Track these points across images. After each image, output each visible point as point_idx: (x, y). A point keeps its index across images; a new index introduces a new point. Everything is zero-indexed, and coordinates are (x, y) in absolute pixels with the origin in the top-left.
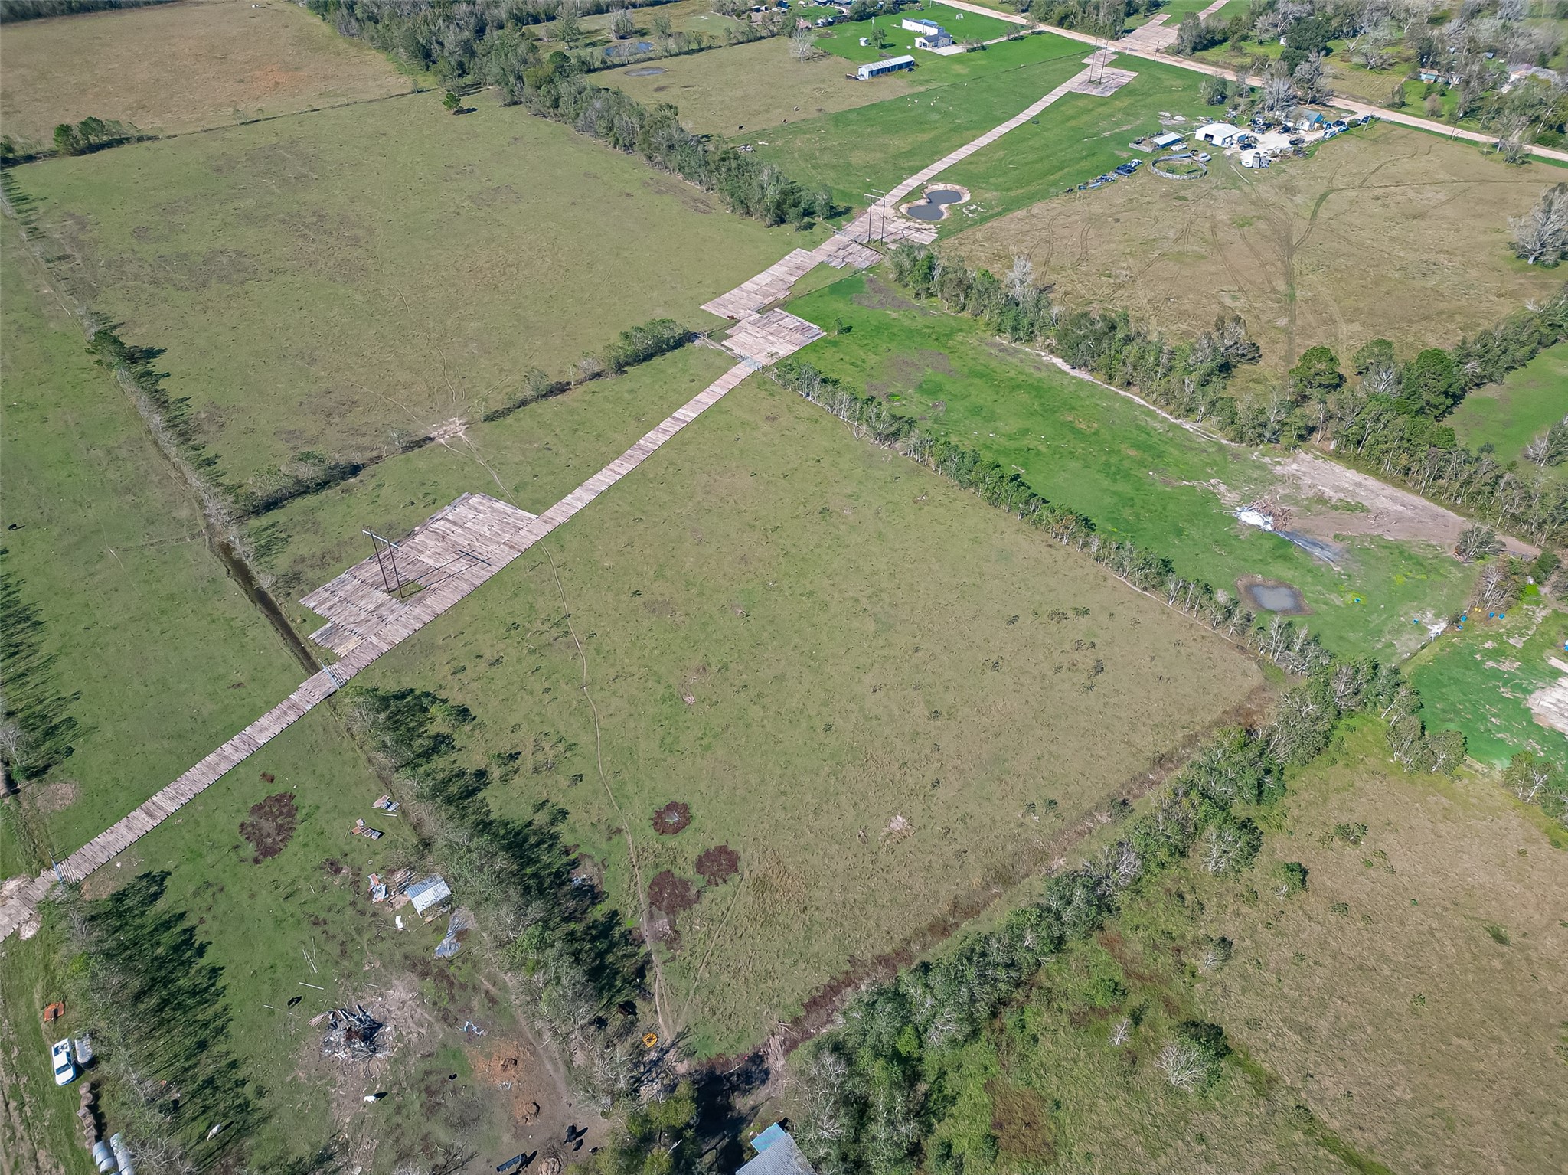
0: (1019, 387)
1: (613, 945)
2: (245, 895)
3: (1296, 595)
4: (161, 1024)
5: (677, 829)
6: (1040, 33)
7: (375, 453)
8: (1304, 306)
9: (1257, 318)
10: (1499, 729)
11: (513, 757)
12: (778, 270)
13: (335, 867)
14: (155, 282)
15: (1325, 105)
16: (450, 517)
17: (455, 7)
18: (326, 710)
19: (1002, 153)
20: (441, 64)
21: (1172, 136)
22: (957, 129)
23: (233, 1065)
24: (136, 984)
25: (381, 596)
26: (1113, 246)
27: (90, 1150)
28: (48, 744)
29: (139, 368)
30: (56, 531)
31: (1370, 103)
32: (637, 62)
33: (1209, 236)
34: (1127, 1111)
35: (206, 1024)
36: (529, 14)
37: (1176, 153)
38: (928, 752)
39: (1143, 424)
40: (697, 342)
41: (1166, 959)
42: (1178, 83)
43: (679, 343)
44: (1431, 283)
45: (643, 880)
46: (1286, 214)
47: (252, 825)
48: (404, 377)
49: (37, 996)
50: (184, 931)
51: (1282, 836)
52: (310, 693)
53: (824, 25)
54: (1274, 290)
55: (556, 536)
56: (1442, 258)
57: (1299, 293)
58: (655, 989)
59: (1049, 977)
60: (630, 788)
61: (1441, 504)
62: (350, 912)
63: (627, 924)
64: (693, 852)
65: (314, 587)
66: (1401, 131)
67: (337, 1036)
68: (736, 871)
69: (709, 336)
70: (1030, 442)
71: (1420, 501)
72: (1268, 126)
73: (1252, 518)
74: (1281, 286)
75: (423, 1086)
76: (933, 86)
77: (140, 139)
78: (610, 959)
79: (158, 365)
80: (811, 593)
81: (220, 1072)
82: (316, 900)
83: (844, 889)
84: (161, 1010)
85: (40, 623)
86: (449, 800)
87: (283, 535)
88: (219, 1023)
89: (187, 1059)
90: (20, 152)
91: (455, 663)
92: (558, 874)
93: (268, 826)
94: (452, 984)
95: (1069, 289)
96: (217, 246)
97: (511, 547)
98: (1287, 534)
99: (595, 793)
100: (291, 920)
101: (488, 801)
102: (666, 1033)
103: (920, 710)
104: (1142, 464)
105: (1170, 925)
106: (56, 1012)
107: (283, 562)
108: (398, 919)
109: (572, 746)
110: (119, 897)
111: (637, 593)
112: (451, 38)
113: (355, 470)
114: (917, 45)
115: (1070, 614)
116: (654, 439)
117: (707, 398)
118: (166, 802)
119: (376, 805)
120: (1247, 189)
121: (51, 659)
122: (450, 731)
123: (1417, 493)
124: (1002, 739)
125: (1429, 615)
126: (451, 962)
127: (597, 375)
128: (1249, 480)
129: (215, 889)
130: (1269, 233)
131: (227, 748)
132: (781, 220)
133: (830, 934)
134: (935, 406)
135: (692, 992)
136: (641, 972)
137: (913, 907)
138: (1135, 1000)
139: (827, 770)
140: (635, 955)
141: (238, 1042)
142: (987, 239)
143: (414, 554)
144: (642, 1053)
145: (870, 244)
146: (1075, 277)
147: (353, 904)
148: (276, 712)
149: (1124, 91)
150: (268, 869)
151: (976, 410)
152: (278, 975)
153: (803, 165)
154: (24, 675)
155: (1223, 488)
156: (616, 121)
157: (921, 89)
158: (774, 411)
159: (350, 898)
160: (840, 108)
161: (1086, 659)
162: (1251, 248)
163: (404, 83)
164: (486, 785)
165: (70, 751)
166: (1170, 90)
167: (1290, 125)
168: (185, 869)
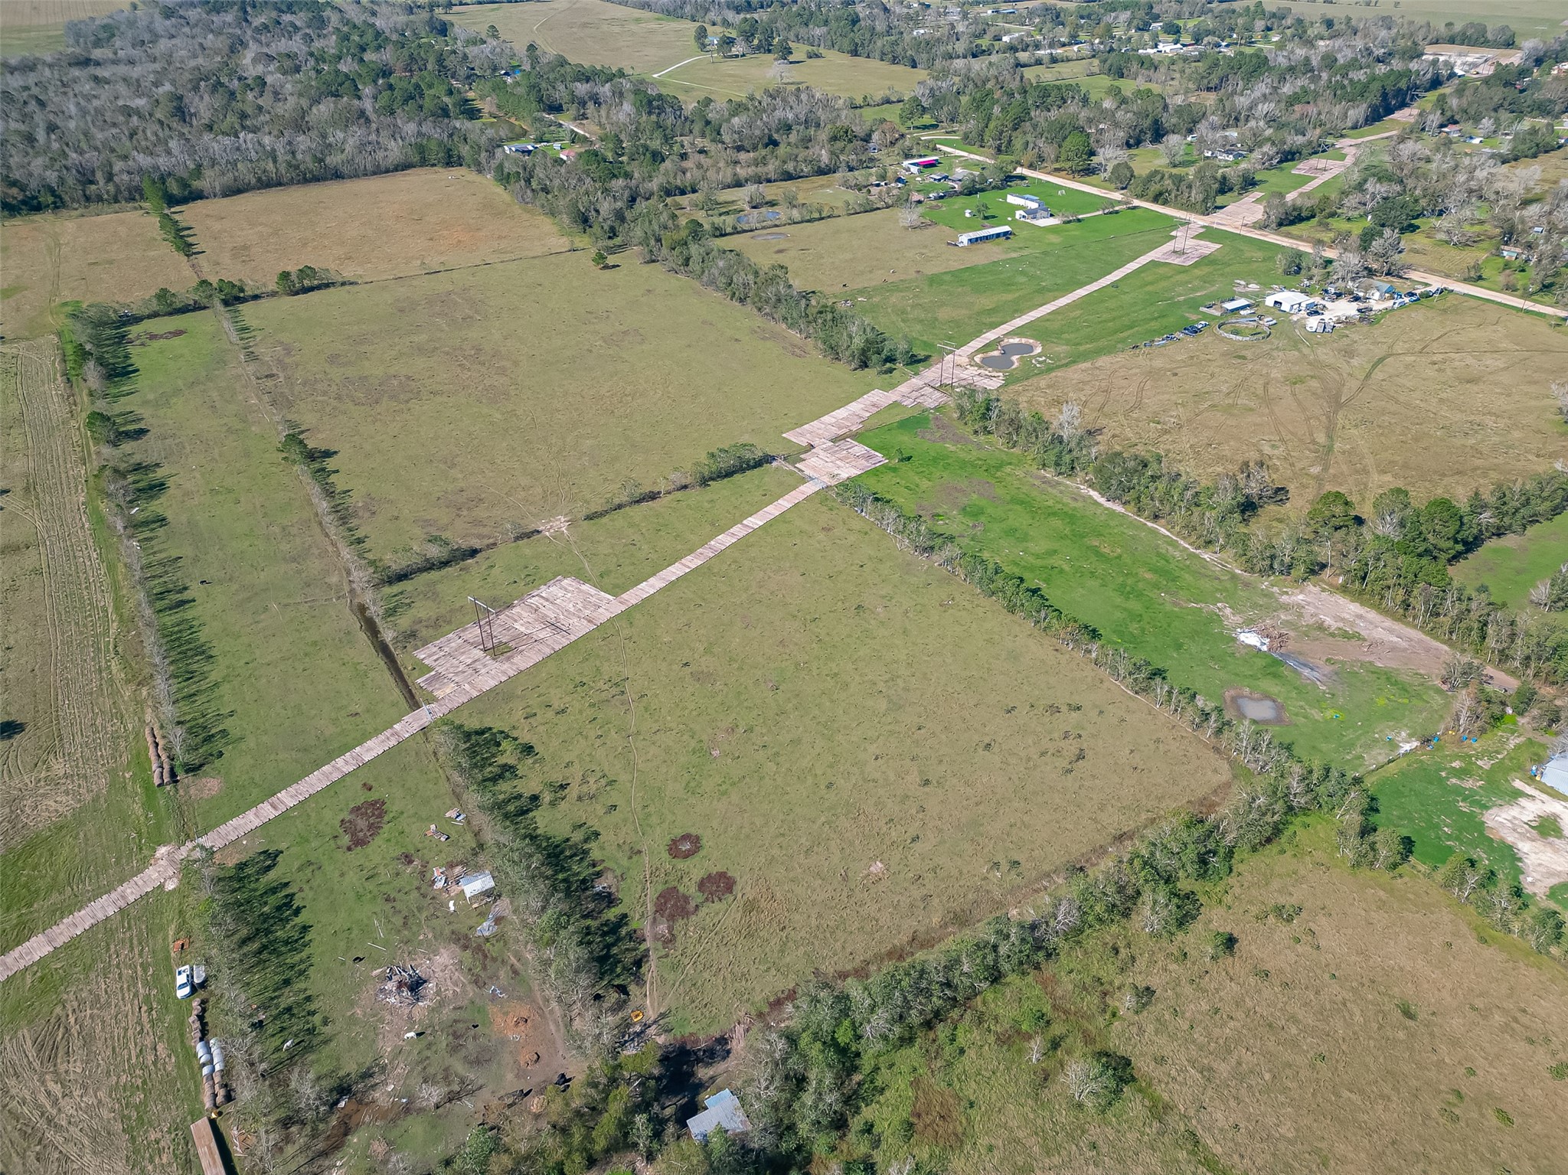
0: (1054, 514)
1: (619, 940)
2: (337, 873)
3: (1280, 708)
4: (259, 963)
5: (687, 855)
6: (1135, 208)
7: (491, 541)
8: (1340, 457)
9: (1292, 465)
10: (1449, 837)
11: (563, 787)
12: (855, 407)
13: (408, 859)
14: (339, 398)
15: (1401, 277)
16: (544, 595)
17: (614, 182)
18: (420, 739)
19: (1078, 312)
20: (596, 229)
21: (1243, 302)
22: (1042, 290)
23: (308, 999)
24: (244, 932)
25: (478, 653)
26: (1167, 397)
27: (195, 1047)
28: (204, 748)
29: (317, 466)
30: (235, 587)
31: (1447, 276)
32: (764, 228)
33: (1260, 392)
34: (1031, 1116)
35: (292, 967)
36: (677, 187)
37: (1244, 317)
38: (914, 811)
39: (1164, 551)
40: (774, 464)
41: (1092, 1000)
42: (1259, 255)
43: (758, 464)
44: (1471, 441)
45: (652, 893)
46: (1340, 374)
47: (350, 821)
48: (525, 481)
49: (171, 933)
50: (286, 896)
51: (1220, 910)
52: (409, 725)
53: (935, 199)
54: (1314, 442)
55: (628, 615)
56: (1489, 421)
57: (1337, 446)
58: (648, 978)
59: (984, 1003)
60: (654, 820)
61: (1436, 638)
62: (415, 894)
63: (634, 925)
64: (697, 874)
65: (425, 643)
66: (1473, 303)
67: (391, 986)
68: (731, 892)
69: (785, 459)
70: (1055, 561)
71: (1416, 634)
72: (1339, 295)
73: (1251, 639)
74: (1321, 438)
75: (451, 1031)
76: (1026, 252)
77: (343, 284)
78: (615, 950)
79: (331, 464)
80: (836, 674)
81: (298, 1004)
82: (389, 883)
83: (820, 916)
84: (260, 953)
85: (212, 657)
86: (506, 816)
87: (408, 601)
88: (302, 967)
89: (274, 991)
90: (248, 292)
91: (528, 710)
92: (584, 881)
93: (362, 823)
94: (486, 956)
95: (1117, 432)
96: (392, 371)
97: (589, 621)
98: (1282, 655)
99: (625, 820)
100: (369, 896)
101: (537, 819)
102: (651, 1013)
103: (914, 778)
104: (1156, 586)
105: (1102, 973)
106: (183, 945)
107: (404, 622)
108: (451, 904)
109: (611, 783)
110: (241, 866)
111: (686, 664)
112: (606, 207)
113: (473, 552)
114: (1017, 217)
115: (1064, 709)
116: (724, 540)
117: (773, 510)
118: (288, 798)
119: (447, 815)
120: (1306, 351)
121: (216, 685)
122: (516, 762)
123: (1415, 627)
124: (981, 807)
125: (1403, 734)
126: (487, 940)
127: (685, 487)
128: (1255, 606)
129: (315, 867)
130: (1319, 391)
131: (340, 761)
132: (864, 365)
133: (802, 950)
134: (975, 526)
135: (677, 984)
136: (638, 963)
137: (877, 936)
138: (1057, 1029)
139: (823, 819)
140: (635, 950)
141: (315, 982)
142: (1049, 387)
143: (510, 622)
144: (628, 1026)
145: (942, 388)
146: (1125, 422)
147: (418, 888)
148: (381, 737)
149: (1205, 261)
150: (357, 856)
151: (1011, 532)
152: (352, 936)
153: (894, 318)
154: (194, 695)
155: (1228, 611)
156: (735, 280)
157: (1014, 255)
158: (830, 523)
159: (416, 883)
160: (935, 271)
161: (1071, 748)
162: (1299, 403)
163: (563, 243)
164: (537, 807)
165: (221, 754)
166: (1250, 261)
167: (1361, 294)
168: (294, 850)
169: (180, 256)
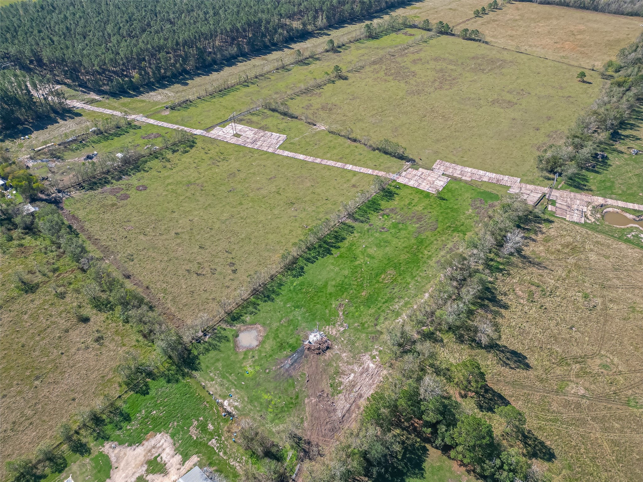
2: (132, 138)
5: (138, 189)
7: (304, 119)
11: (169, 161)
13: (137, 146)
16: (273, 135)
18: (190, 135)
25: (235, 133)
29: (335, 79)
35: (100, 142)
40: (407, 163)
43: (402, 159)
47: (153, 134)
50: (124, 134)
52: (196, 131)
58: (87, 192)
60: (154, 180)
63: (108, 186)
64: (129, 193)
65: (238, 123)
68: (121, 200)
69: (412, 165)
77: (484, 42)
79: (340, 81)
81: (87, 145)
91: (207, 147)
97: (260, 147)
99: (154, 175)
102: (74, 195)
107: (249, 117)
109: (172, 169)
110: (135, 125)
111: (239, 171)
113: (294, 118)
115: (233, 268)
116: (331, 163)
117: (362, 170)
118: (161, 124)
129: (135, 135)
131: (177, 126)
136: (93, 189)
140: (99, 188)
141: (94, 145)
143: (254, 134)
150: (139, 139)
155: (340, 328)
161: (205, 272)
165: (179, 111)
169: (473, 16)
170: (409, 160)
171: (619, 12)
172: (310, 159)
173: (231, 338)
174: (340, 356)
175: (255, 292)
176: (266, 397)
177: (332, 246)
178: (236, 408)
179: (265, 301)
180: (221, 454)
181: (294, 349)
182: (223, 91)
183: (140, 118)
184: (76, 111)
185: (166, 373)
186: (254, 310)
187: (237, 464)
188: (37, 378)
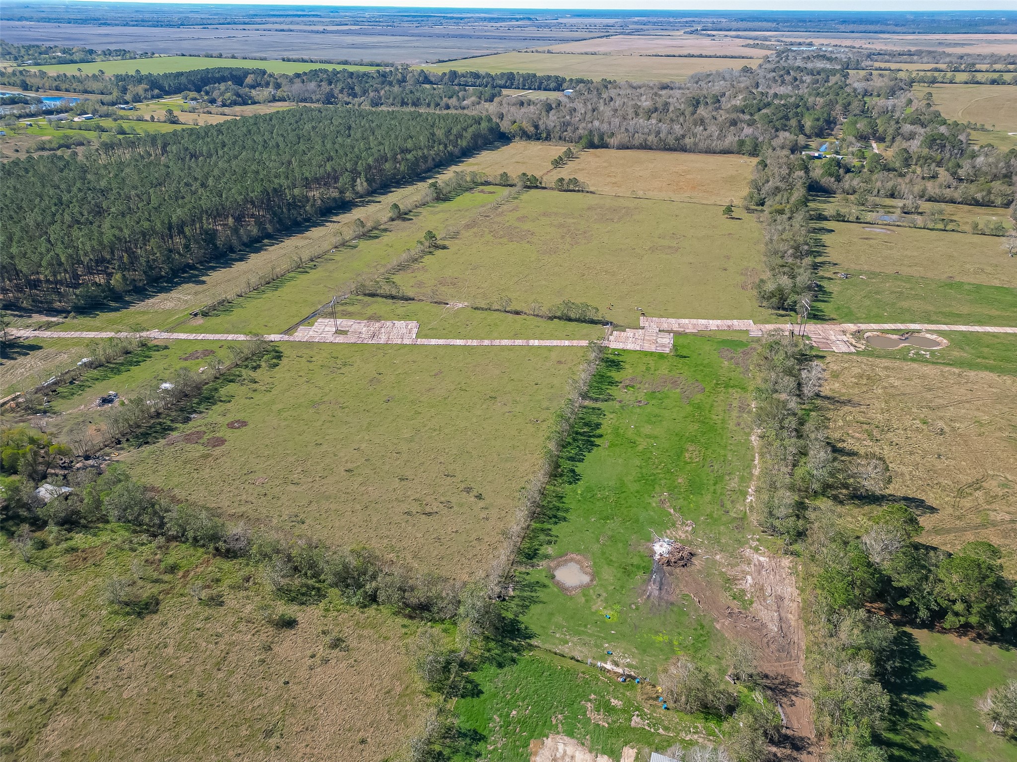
0: (705, 423)
1: (162, 433)
2: (165, 363)
5: (232, 428)
7: (425, 299)
11: (256, 382)
12: (716, 322)
16: (397, 324)
25: (334, 330)
29: (430, 249)
30: (327, 274)
32: (884, 225)
35: (106, 377)
39: (728, 478)
40: (606, 327)
43: (595, 322)
45: (199, 429)
47: (198, 352)
50: (145, 360)
52: (271, 337)
58: (141, 449)
60: (251, 411)
63: (173, 433)
64: (220, 435)
68: (213, 448)
69: (615, 327)
70: (643, 441)
73: (662, 548)
75: (86, 419)
77: (589, 192)
78: (154, 435)
79: (438, 252)
81: (87, 386)
85: (277, 290)
87: (356, 303)
88: (108, 379)
90: (542, 185)
91: (304, 355)
92: (195, 411)
93: (198, 355)
97: (388, 341)
98: (660, 568)
100: (155, 373)
101: (229, 386)
102: (120, 458)
104: (673, 488)
107: (340, 308)
109: (269, 391)
110: (156, 346)
111: (381, 374)
113: (410, 299)
115: (474, 494)
116: (504, 342)
121: (260, 298)
122: (264, 367)
125: (628, 661)
127: (539, 315)
128: (715, 539)
129: (165, 358)
131: (232, 335)
134: (640, 402)
136: (149, 443)
140: (158, 439)
141: (100, 384)
143: (366, 326)
145: (799, 336)
150: (178, 362)
151: (654, 416)
154: (250, 297)
155: (687, 529)
158: (568, 361)
161: (435, 508)
164: (238, 383)
168: (171, 350)
169: (551, 167)
170: (607, 323)
171: (709, 151)
172: (475, 343)
173: (546, 581)
174: (715, 561)
175: (533, 516)
176: (660, 638)
177: (590, 436)
178: (629, 666)
179: (556, 523)
180: (661, 731)
181: (647, 570)
182: (273, 282)
183: (156, 335)
184: (26, 343)
185: (487, 654)
186: (549, 538)
187: (696, 737)
188: (269, 734)
